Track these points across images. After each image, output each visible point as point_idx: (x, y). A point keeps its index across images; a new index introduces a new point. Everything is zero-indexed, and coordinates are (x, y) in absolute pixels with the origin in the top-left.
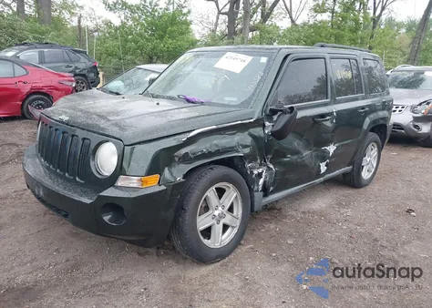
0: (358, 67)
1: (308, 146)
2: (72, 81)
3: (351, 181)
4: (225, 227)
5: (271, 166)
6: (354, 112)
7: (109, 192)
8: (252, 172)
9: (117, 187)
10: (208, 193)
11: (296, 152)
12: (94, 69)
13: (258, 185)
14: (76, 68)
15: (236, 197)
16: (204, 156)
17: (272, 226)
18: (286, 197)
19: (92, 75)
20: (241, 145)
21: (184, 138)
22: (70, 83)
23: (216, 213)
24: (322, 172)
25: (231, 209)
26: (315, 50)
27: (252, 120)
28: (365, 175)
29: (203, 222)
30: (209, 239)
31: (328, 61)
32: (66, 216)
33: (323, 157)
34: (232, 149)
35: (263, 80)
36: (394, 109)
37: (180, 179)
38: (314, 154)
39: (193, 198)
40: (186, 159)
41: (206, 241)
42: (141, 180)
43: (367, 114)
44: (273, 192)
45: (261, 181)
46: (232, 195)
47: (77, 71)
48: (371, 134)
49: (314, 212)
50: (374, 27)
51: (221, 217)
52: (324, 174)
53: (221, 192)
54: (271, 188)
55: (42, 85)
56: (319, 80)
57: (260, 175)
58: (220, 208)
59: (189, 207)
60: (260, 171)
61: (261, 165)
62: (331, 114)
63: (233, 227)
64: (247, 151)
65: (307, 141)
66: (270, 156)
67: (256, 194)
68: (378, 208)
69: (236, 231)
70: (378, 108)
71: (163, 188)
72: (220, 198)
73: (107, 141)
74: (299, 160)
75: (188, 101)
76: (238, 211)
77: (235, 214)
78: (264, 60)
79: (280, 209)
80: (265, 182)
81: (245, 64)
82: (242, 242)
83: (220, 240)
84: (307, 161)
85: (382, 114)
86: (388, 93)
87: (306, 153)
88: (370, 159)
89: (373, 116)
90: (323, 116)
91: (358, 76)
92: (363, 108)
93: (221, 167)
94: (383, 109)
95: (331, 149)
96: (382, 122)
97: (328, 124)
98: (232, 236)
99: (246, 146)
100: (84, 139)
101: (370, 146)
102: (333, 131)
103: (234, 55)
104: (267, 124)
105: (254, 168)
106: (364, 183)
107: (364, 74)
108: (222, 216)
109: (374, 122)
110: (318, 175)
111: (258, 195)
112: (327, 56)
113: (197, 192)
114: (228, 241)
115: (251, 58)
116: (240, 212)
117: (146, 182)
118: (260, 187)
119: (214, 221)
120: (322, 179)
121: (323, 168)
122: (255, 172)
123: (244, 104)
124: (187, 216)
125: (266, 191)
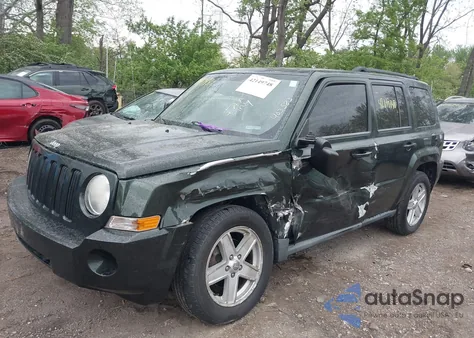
0: (404, 96)
1: (344, 185)
2: (85, 105)
3: (395, 227)
4: (242, 281)
5: (300, 208)
6: (398, 146)
7: (98, 236)
8: (276, 215)
9: (108, 230)
10: (221, 239)
11: (330, 192)
12: (112, 93)
13: (283, 230)
14: (93, 91)
15: (256, 244)
16: (217, 193)
17: (300, 280)
18: (319, 245)
19: (110, 99)
20: (264, 182)
21: (193, 172)
22: (83, 107)
23: (231, 263)
24: (361, 215)
25: (249, 259)
26: (355, 75)
27: (277, 153)
28: (411, 220)
29: (213, 275)
30: (221, 294)
31: (369, 87)
32: (47, 262)
33: (362, 198)
34: (252, 186)
35: (292, 107)
36: (444, 145)
37: (185, 222)
38: (351, 195)
39: (202, 246)
40: (194, 197)
41: (217, 299)
42: (136, 222)
43: (414, 150)
44: (301, 239)
45: (287, 225)
46: (251, 241)
47: (94, 95)
48: (418, 173)
49: (351, 264)
50: (421, 56)
51: (236, 269)
52: (363, 218)
53: (237, 238)
54: (299, 235)
55: (52, 108)
56: (359, 109)
57: (285, 219)
58: (235, 258)
59: (197, 257)
60: (286, 213)
61: (287, 206)
62: (371, 148)
63: (252, 281)
64: (270, 189)
65: (343, 179)
66: (298, 196)
67: (280, 240)
68: (427, 260)
69: (254, 285)
70: (426, 143)
71: (164, 232)
72: (236, 245)
73: (100, 174)
74: (333, 202)
75: (204, 129)
76: (258, 261)
77: (254, 264)
78: (294, 84)
79: (311, 258)
80: (291, 227)
81: (271, 89)
82: (263, 299)
83: (234, 297)
84: (342, 204)
85: (431, 150)
86: (438, 127)
87: (342, 193)
88: (417, 201)
89: (420, 152)
90: (362, 150)
91: (404, 107)
92: (409, 143)
93: (239, 207)
94: (433, 145)
95: (372, 189)
96: (431, 159)
97: (368, 160)
98: (250, 292)
99: (269, 184)
100: (74, 170)
101: (417, 187)
102: (374, 169)
103: (259, 77)
104: (295, 158)
105: (279, 210)
106: (409, 229)
107: (411, 104)
108: (238, 267)
109: (422, 159)
110: (356, 219)
111: (283, 243)
112: (369, 82)
113: (207, 238)
114: (244, 298)
115: (278, 81)
116: (261, 262)
117: (143, 224)
118: (286, 232)
119: (228, 274)
120: (360, 224)
121: (362, 211)
122: (280, 214)
123: (269, 134)
124: (194, 267)
125: (292, 237)
